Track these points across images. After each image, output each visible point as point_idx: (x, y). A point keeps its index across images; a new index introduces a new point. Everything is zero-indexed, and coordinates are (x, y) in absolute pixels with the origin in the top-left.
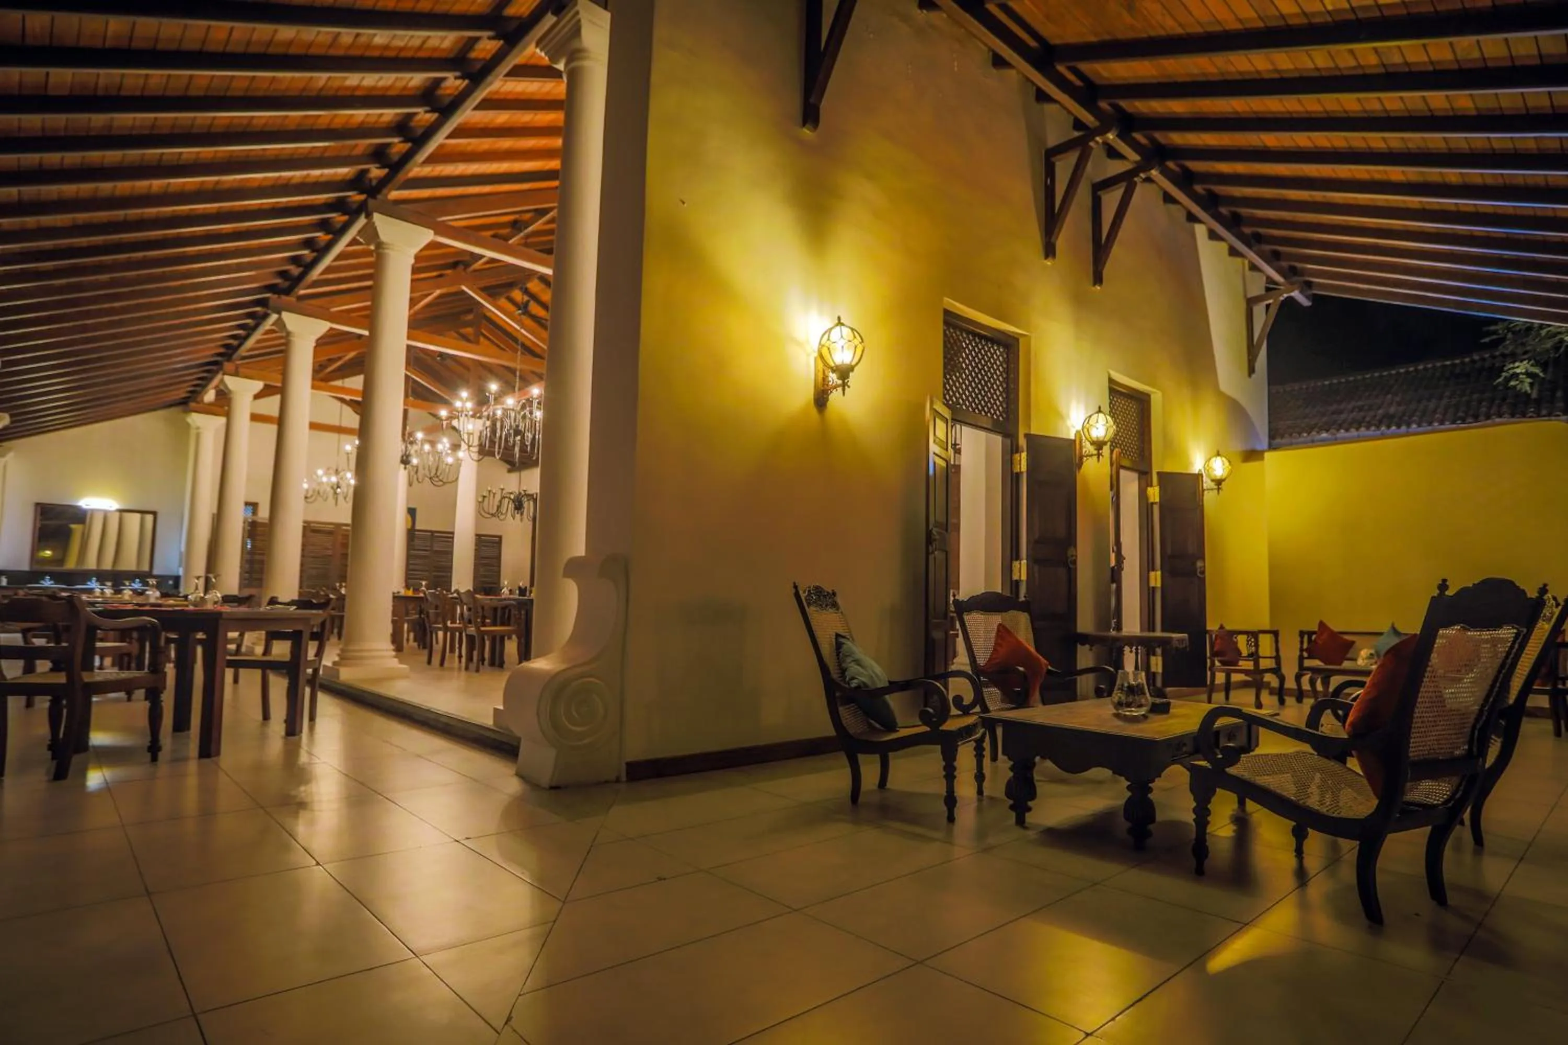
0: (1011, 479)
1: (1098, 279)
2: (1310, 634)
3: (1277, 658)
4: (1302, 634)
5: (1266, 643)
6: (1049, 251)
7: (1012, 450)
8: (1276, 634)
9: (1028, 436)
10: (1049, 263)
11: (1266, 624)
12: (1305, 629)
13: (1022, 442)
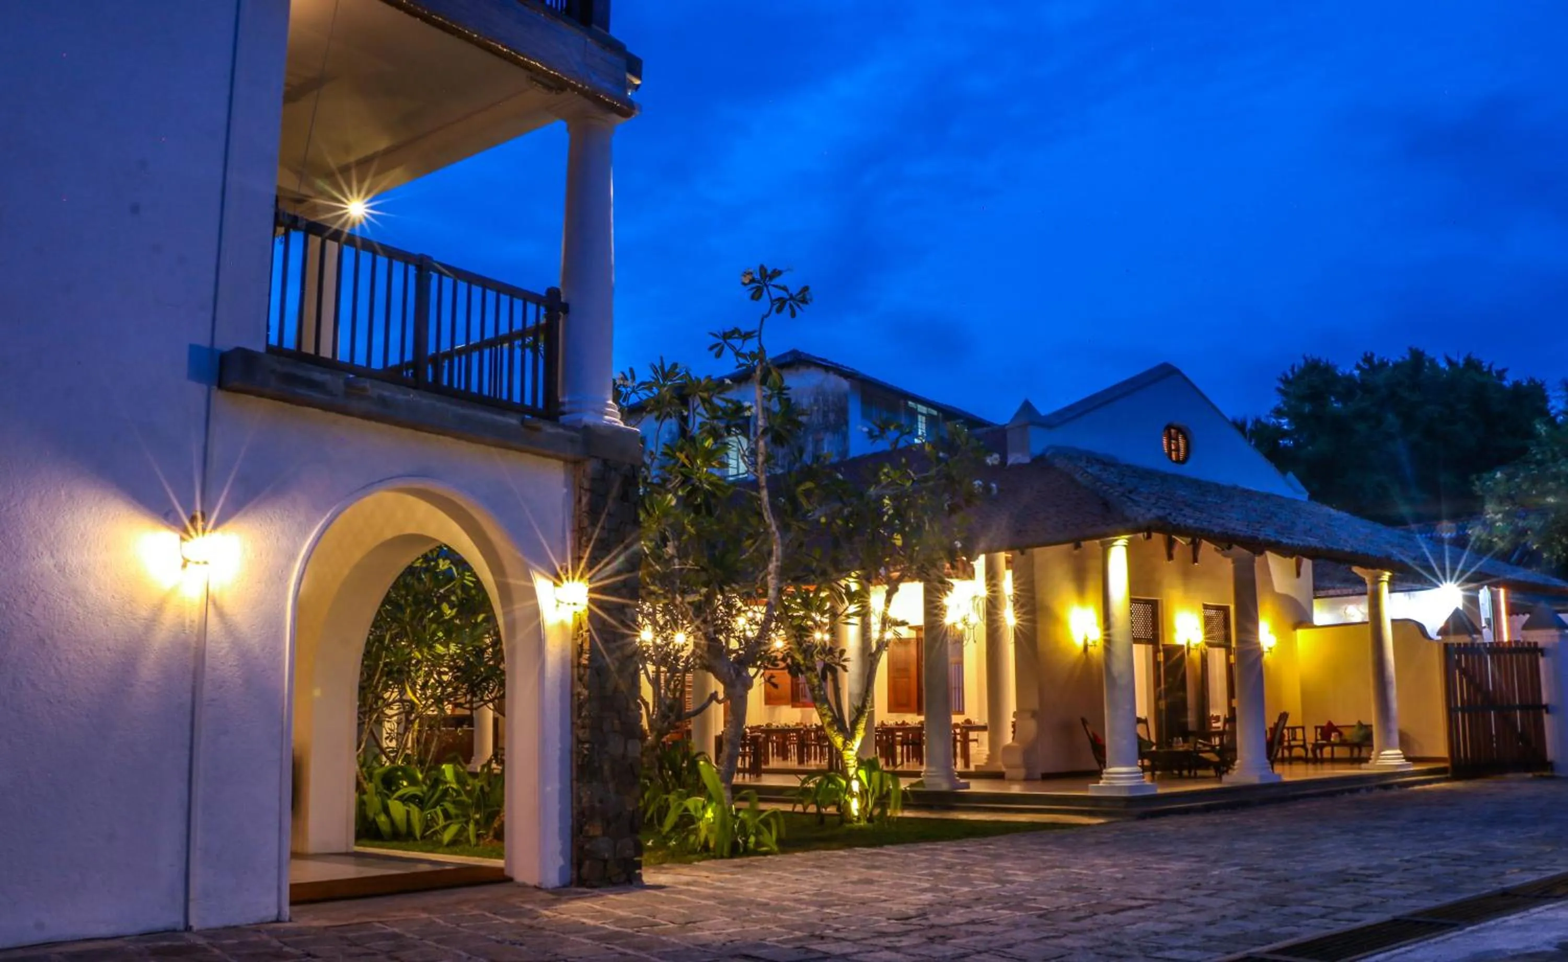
0: (1156, 664)
1: (1195, 560)
2: (1322, 728)
3: (1304, 740)
4: (1316, 728)
5: (1299, 733)
6: (1170, 557)
7: (1156, 652)
8: (1303, 728)
9: (1163, 645)
10: (1170, 562)
11: (1300, 724)
12: (1318, 724)
13: (1161, 648)
